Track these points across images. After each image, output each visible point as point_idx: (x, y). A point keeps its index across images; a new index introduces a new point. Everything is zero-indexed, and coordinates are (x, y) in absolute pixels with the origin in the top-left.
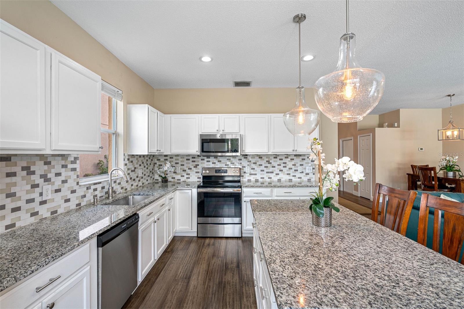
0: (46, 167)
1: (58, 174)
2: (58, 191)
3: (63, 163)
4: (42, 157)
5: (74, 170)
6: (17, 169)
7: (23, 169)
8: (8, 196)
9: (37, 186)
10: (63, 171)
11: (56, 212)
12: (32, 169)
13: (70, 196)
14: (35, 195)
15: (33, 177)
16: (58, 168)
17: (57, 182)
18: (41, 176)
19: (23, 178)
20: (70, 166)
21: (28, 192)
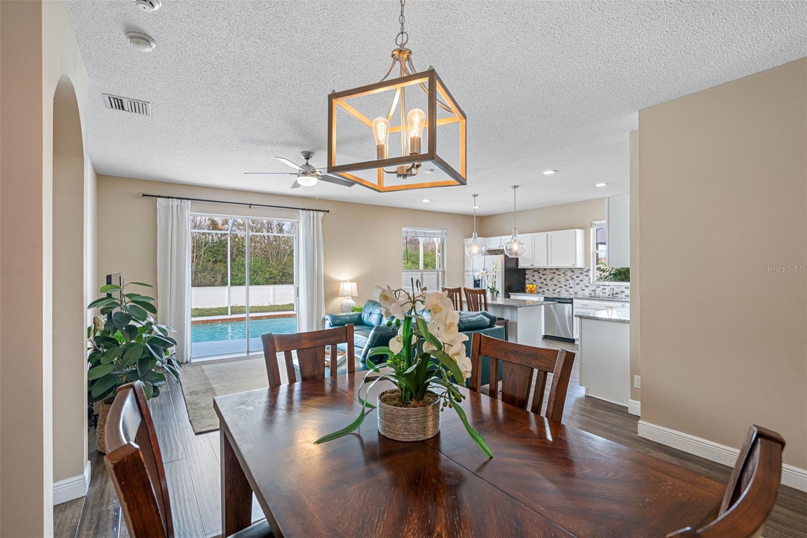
0: (572, 273)
1: (578, 277)
2: (578, 284)
3: (581, 272)
4: (570, 269)
5: (587, 275)
6: (561, 273)
7: (563, 273)
8: (558, 282)
9: (568, 280)
10: (580, 275)
11: (577, 293)
12: (566, 273)
13: (584, 288)
14: (567, 283)
15: (567, 277)
16: (578, 274)
17: (578, 280)
18: (570, 277)
19: (563, 276)
20: (585, 274)
21: (565, 282)
